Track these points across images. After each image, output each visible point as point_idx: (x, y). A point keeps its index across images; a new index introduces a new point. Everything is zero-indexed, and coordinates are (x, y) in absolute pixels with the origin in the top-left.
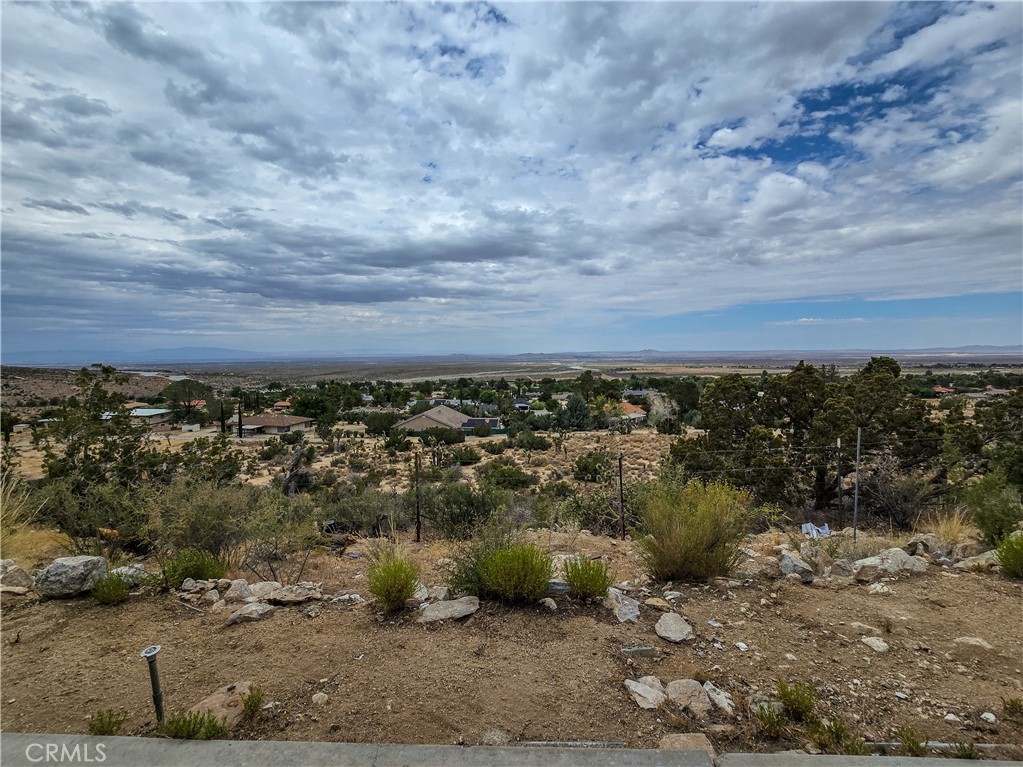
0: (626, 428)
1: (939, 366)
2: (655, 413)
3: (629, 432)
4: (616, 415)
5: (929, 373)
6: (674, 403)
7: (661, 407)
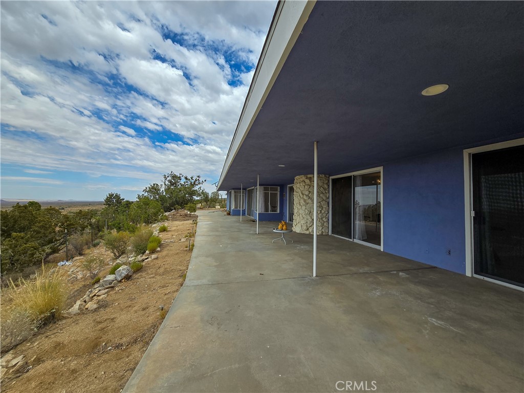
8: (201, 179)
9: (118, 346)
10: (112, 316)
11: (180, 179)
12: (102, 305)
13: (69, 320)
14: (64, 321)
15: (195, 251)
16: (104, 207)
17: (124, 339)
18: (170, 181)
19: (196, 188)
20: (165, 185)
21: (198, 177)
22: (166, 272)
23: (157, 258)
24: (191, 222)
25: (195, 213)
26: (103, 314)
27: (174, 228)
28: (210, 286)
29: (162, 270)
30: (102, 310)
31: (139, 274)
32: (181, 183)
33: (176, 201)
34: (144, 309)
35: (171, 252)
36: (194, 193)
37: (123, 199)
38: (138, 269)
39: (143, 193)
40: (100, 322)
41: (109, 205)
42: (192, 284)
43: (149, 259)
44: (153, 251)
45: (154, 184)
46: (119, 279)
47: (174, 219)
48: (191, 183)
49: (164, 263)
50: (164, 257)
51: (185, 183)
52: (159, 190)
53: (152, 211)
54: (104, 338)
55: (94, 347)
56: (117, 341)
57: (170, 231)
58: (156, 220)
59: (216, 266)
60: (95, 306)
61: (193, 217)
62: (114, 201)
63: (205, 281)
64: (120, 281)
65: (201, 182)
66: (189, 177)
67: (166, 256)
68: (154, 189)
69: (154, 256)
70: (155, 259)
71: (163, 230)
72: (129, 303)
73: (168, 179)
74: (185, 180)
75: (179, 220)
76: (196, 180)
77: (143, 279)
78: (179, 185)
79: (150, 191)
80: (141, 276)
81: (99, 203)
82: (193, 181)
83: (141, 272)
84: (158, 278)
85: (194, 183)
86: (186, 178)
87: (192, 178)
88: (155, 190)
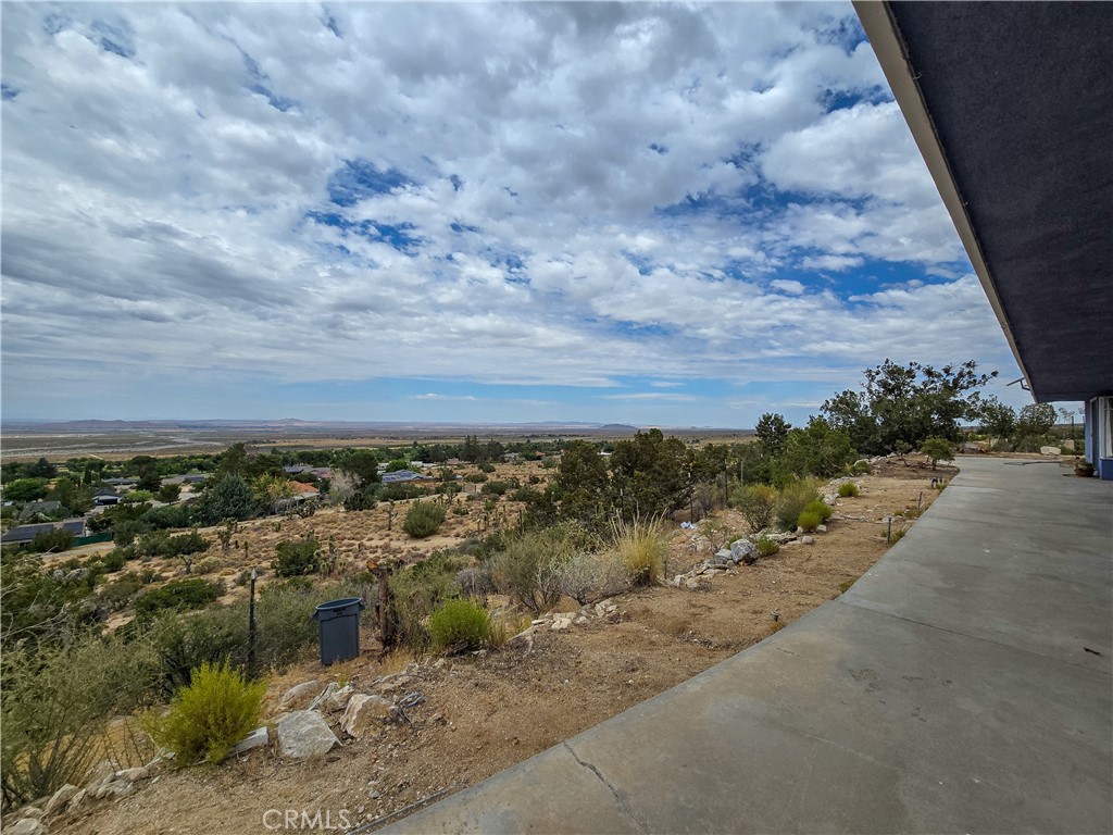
0: (306, 509)
1: (533, 436)
2: (336, 489)
3: (312, 514)
4: (287, 496)
5: (528, 441)
6: (356, 477)
7: (342, 482)
8: (978, 372)
9: (706, 643)
10: (711, 605)
11: (910, 374)
12: (704, 587)
13: (664, 590)
14: (658, 589)
15: (901, 545)
16: (756, 439)
17: (716, 639)
18: (884, 384)
19: (963, 396)
20: (871, 392)
21: (969, 365)
22: (819, 571)
23: (812, 543)
24: (928, 482)
25: (953, 463)
26: (702, 599)
27: (879, 492)
28: (894, 619)
29: (811, 565)
30: (702, 594)
31: (770, 561)
32: (913, 387)
33: (902, 430)
34: (755, 612)
35: (845, 539)
36: (956, 409)
37: (789, 426)
38: (771, 552)
39: (821, 413)
40: (694, 606)
41: (765, 437)
42: (855, 603)
43: (798, 542)
44: (810, 530)
45: (845, 393)
46: (736, 560)
47: (886, 472)
48: (946, 384)
49: (822, 555)
50: (826, 545)
51: (925, 384)
52: (857, 405)
53: (829, 450)
54: (694, 625)
55: (680, 630)
56: (707, 636)
57: (864, 497)
58: (838, 471)
59: (937, 589)
60: (695, 585)
61: (939, 471)
62: (772, 431)
63: (887, 608)
64: (737, 563)
65: (978, 379)
66: (938, 370)
67: (832, 543)
68: (845, 404)
69: (806, 538)
70: (807, 544)
71: (849, 493)
72: (739, 597)
73: (878, 378)
74: (926, 378)
75: (898, 476)
76: (961, 375)
77: (772, 570)
78: (907, 392)
79: (836, 408)
80: (772, 564)
81: (748, 433)
82: (951, 378)
83: (775, 558)
84: (799, 574)
85: (956, 382)
86: (929, 373)
87: (947, 371)
88: (848, 404)
